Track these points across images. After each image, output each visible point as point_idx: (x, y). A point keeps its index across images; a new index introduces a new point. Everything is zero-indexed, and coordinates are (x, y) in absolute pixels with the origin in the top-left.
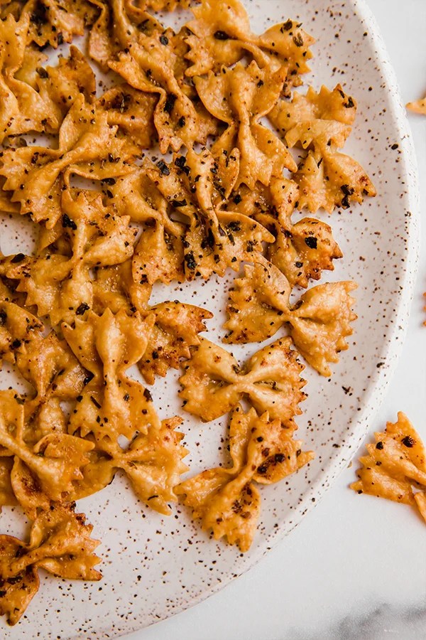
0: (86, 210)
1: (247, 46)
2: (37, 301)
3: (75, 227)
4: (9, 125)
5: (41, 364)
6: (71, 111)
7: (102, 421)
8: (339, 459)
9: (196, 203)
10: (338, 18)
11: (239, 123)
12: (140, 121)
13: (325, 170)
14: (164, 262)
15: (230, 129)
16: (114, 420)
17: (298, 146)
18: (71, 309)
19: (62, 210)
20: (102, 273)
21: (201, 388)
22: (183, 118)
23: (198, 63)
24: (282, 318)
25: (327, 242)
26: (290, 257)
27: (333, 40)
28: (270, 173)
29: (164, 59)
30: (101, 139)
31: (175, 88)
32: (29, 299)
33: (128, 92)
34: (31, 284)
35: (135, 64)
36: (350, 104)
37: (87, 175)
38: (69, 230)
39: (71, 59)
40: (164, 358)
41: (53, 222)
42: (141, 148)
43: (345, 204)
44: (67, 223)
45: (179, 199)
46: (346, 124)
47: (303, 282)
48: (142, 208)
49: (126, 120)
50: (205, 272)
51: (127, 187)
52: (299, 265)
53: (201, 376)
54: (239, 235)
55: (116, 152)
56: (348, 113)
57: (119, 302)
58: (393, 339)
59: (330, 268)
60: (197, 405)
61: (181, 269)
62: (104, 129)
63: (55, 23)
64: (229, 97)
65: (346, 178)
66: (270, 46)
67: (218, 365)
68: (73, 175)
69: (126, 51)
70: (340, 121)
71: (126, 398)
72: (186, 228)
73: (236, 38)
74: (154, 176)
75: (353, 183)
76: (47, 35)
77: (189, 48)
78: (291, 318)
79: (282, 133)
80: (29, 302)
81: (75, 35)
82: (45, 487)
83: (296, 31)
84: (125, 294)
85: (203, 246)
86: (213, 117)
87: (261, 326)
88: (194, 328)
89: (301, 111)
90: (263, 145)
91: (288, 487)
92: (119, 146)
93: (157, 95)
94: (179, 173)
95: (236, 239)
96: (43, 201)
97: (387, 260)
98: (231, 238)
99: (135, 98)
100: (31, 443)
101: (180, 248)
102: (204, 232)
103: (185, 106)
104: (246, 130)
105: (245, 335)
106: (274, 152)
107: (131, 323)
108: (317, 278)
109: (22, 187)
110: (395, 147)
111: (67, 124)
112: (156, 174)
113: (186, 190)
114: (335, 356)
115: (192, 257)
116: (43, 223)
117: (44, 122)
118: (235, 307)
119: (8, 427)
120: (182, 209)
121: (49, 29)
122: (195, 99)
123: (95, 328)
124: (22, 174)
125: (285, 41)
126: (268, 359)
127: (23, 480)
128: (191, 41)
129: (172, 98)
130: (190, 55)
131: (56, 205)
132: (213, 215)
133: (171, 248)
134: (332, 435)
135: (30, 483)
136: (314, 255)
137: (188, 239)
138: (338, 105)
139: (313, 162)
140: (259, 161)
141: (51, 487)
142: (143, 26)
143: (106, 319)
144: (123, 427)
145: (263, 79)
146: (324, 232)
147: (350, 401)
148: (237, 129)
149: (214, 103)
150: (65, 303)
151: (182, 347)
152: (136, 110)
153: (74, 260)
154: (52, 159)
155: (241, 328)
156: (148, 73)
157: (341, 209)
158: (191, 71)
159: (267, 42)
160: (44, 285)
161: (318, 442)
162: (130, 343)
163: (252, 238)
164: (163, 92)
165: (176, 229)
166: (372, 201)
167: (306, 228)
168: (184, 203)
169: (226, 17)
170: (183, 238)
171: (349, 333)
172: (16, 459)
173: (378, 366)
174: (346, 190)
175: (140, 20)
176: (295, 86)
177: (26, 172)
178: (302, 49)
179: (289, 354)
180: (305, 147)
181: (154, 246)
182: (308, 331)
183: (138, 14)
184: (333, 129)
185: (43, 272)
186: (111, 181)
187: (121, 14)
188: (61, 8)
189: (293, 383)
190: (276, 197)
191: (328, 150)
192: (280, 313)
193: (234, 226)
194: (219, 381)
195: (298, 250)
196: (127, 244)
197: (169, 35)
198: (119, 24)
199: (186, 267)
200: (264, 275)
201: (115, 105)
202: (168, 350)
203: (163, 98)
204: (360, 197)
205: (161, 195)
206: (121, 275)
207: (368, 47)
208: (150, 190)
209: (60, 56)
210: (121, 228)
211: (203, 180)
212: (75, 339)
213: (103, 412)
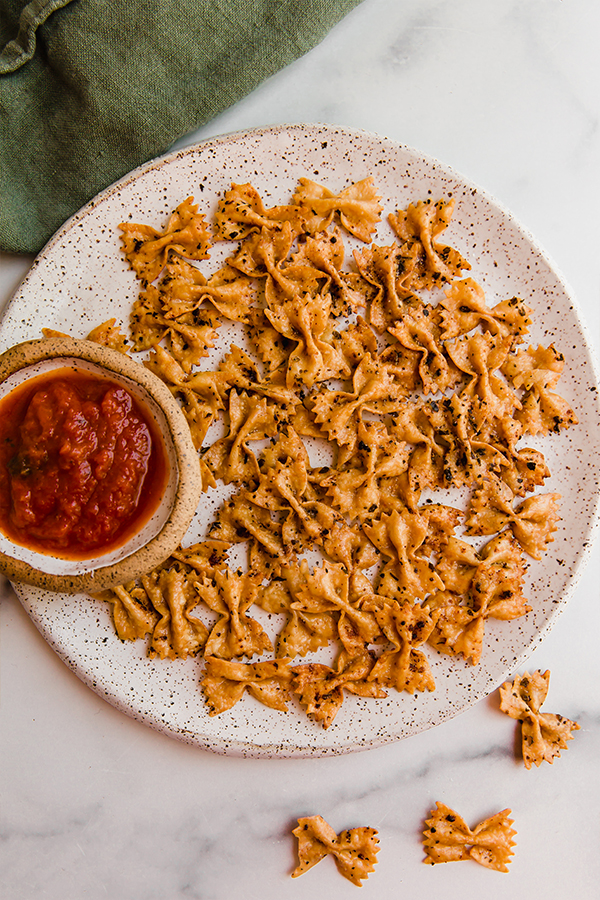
0: (376, 438)
1: (486, 317)
2: (340, 503)
3: (369, 450)
4: (318, 374)
5: (344, 548)
6: (360, 365)
7: (402, 590)
8: (558, 611)
9: (455, 434)
10: (550, 295)
11: (480, 375)
12: (409, 371)
13: (541, 405)
14: (431, 473)
15: (475, 380)
16: (410, 588)
17: (523, 388)
18: (365, 508)
19: (358, 437)
20: (385, 483)
21: (453, 572)
22: (439, 370)
23: (450, 330)
24: (510, 519)
25: (541, 466)
26: (514, 475)
27: (546, 310)
28: (504, 411)
29: (425, 327)
30: (384, 385)
31: (435, 349)
32: (335, 501)
33: (399, 350)
34: (337, 490)
35: (407, 330)
36: (561, 358)
37: (375, 411)
38: (364, 452)
39: (358, 325)
40: (430, 544)
41: (352, 445)
42: (408, 390)
43: (556, 429)
44: (362, 447)
45: (443, 429)
46: (558, 372)
47: (523, 493)
48: (416, 434)
49: (399, 370)
50: (458, 482)
51: (406, 419)
52: (520, 481)
53: (452, 563)
54: (484, 459)
55: (394, 395)
56: (558, 364)
57: (398, 504)
58: (594, 526)
59: (541, 484)
60: (452, 584)
61: (440, 480)
62: (386, 377)
63: (346, 299)
64: (471, 356)
65: (558, 412)
66: (502, 317)
67: (465, 555)
68: (365, 411)
69: (401, 320)
70: (552, 370)
71: (416, 571)
72: (447, 450)
73: (476, 311)
74: (427, 412)
75: (562, 415)
76: (340, 307)
77: (442, 320)
78: (515, 519)
79: (510, 379)
80: (335, 503)
81: (358, 306)
82: (361, 632)
83: (520, 305)
84: (402, 497)
85: (457, 464)
86: (459, 370)
87: (494, 524)
88: (452, 523)
89: (524, 363)
90: (497, 390)
91: (520, 631)
92: (395, 390)
93: (422, 353)
94: (445, 411)
95: (482, 461)
96: (344, 430)
97: (588, 469)
98: (479, 461)
99: (405, 355)
100: (352, 602)
101: (441, 464)
102: (459, 454)
103: (441, 361)
104: (486, 380)
105: (481, 530)
106: (505, 396)
107: (413, 518)
108: (532, 491)
109: (329, 421)
110: (593, 389)
111: (358, 373)
112: (429, 410)
113: (449, 423)
114: (544, 546)
115: (449, 472)
116: (345, 446)
117: (341, 371)
118: (475, 510)
119: (336, 589)
120: (446, 437)
121: (342, 303)
122: (446, 355)
123: (387, 525)
124: (328, 411)
125: (513, 312)
126: (499, 547)
127: (346, 627)
128: (444, 314)
129: (432, 355)
130: (444, 325)
131: (353, 433)
132: (467, 443)
133: (434, 463)
134: (552, 594)
135: (350, 630)
136: (532, 475)
137: (448, 459)
138: (552, 359)
139: (534, 399)
140: (495, 402)
141: (366, 632)
142: (407, 299)
143: (395, 518)
144: (418, 592)
145: (495, 343)
146: (539, 459)
147: (564, 570)
148: (479, 380)
149: (460, 359)
150: (361, 504)
151: (442, 536)
152: (406, 364)
153: (369, 474)
154: (349, 401)
155: (479, 525)
156: (414, 336)
157: (553, 433)
158: (444, 336)
159: (499, 314)
160: (346, 490)
161: (541, 599)
162: (414, 532)
163: (493, 461)
164: (426, 351)
165: (440, 450)
166: (575, 427)
167: (527, 455)
168: (447, 433)
169: (470, 296)
170: (444, 457)
171: (555, 530)
172: (343, 613)
173: (584, 545)
174: (557, 420)
175: (405, 296)
176: (518, 344)
177: (331, 409)
178: (524, 318)
179: (512, 542)
180: (528, 389)
181: (425, 462)
182: (527, 528)
183: (405, 292)
184: (548, 376)
185: (346, 482)
186: (396, 414)
187: (393, 292)
188: (349, 288)
189: (517, 562)
190: (508, 433)
191: (545, 392)
192: (508, 515)
193: (480, 451)
194: (464, 566)
195: (519, 471)
196: (404, 462)
197: (429, 309)
198: (393, 299)
199: (444, 478)
200: (496, 488)
201: (389, 359)
202: (432, 538)
203: (426, 355)
204: (567, 425)
205: (431, 425)
206: (400, 485)
207: (574, 317)
208: (422, 421)
209: (347, 322)
210: (400, 451)
211: (462, 417)
212: (374, 535)
213: (401, 583)
